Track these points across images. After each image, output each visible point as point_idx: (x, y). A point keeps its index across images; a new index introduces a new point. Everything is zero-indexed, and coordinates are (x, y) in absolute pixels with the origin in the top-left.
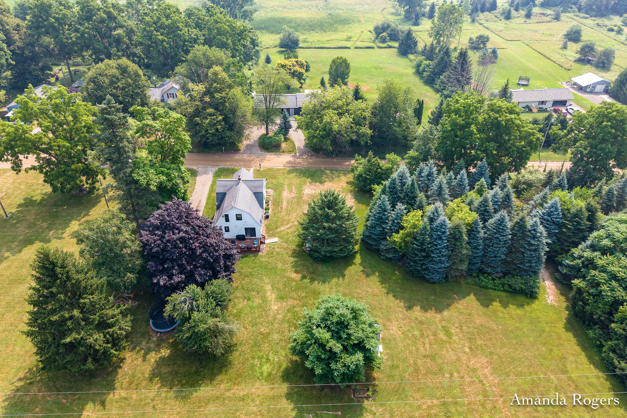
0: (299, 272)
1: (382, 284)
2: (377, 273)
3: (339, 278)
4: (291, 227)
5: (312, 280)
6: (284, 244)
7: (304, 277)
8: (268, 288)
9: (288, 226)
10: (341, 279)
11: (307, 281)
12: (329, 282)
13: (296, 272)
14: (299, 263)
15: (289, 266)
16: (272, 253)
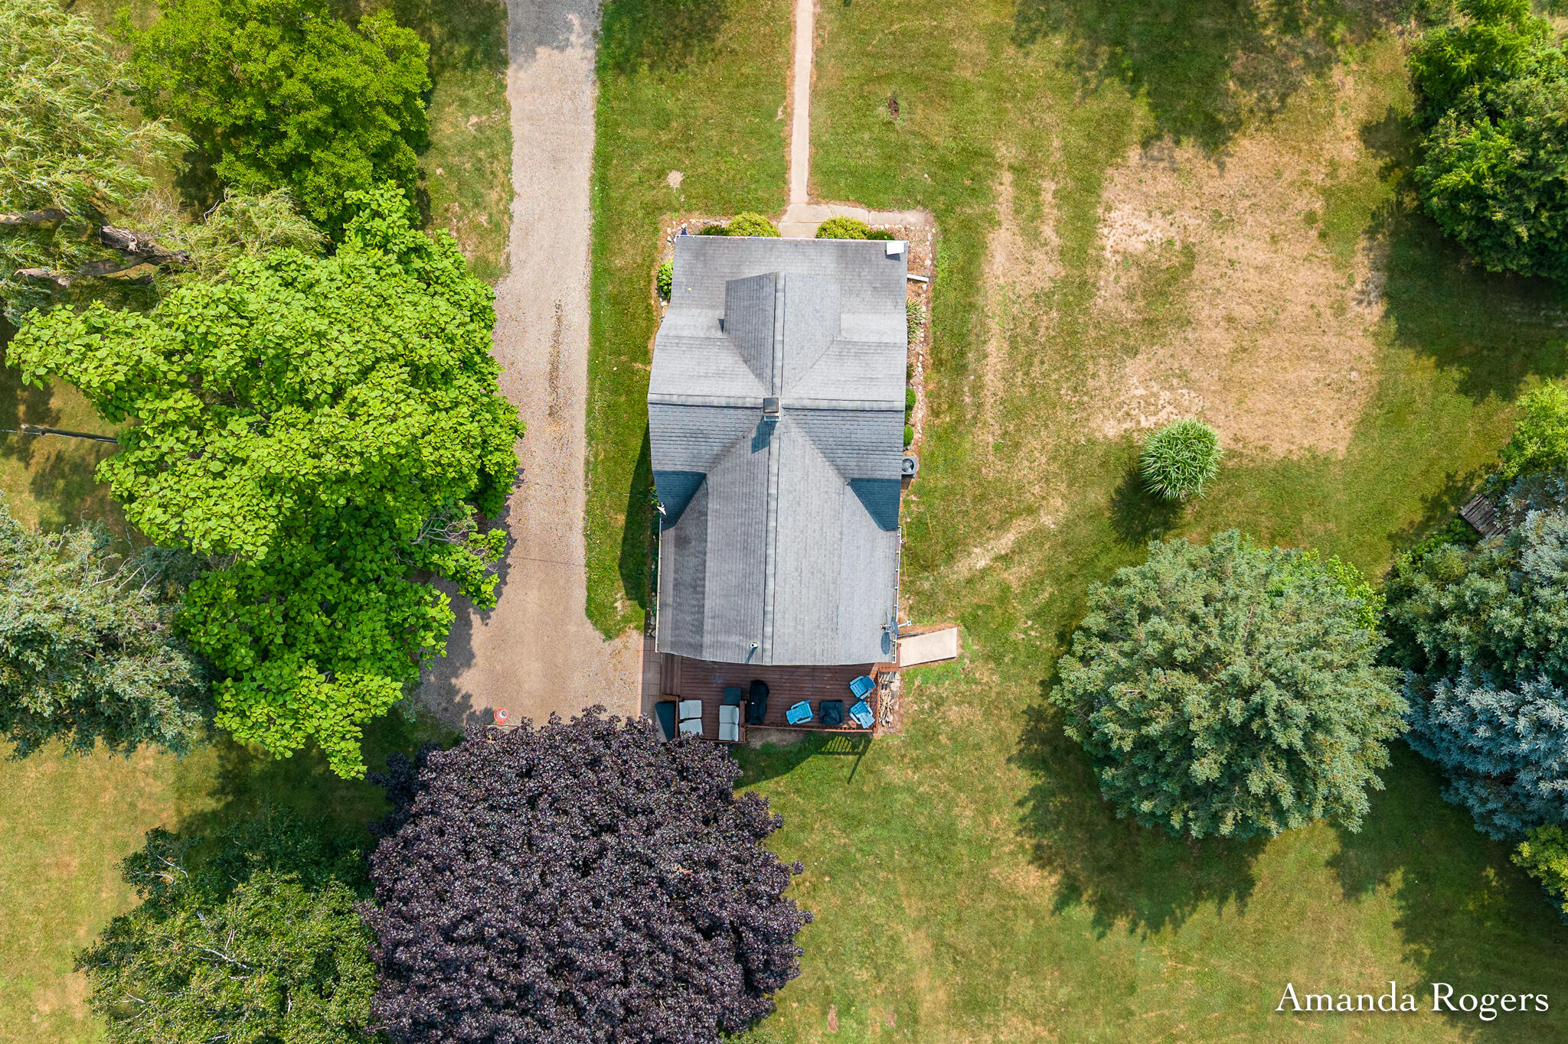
0: (1050, 862)
1: (1406, 941)
2: (1397, 878)
3: (1223, 899)
4: (1019, 549)
5: (1106, 910)
6: (985, 674)
7: (1069, 893)
8: (917, 946)
9: (1006, 541)
10: (1231, 907)
11: (1082, 912)
12: (1177, 924)
13: (1042, 858)
14: (1055, 803)
15: (1005, 822)
16: (930, 736)
